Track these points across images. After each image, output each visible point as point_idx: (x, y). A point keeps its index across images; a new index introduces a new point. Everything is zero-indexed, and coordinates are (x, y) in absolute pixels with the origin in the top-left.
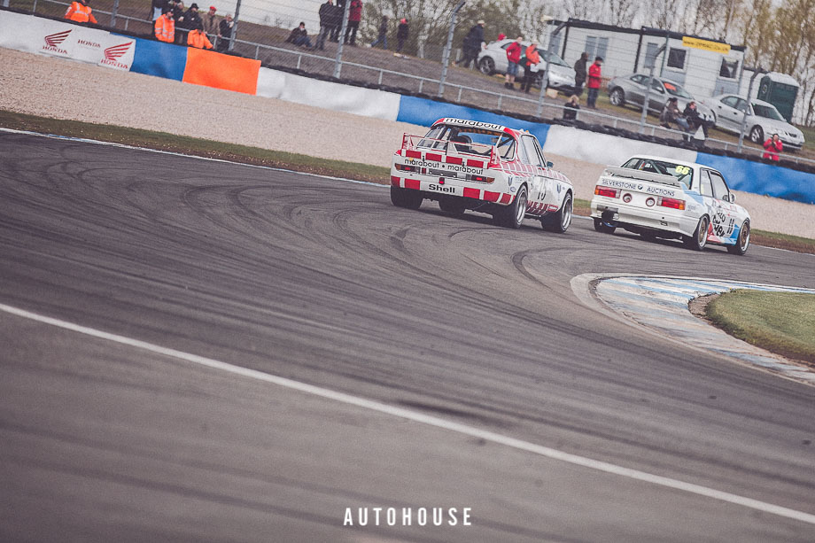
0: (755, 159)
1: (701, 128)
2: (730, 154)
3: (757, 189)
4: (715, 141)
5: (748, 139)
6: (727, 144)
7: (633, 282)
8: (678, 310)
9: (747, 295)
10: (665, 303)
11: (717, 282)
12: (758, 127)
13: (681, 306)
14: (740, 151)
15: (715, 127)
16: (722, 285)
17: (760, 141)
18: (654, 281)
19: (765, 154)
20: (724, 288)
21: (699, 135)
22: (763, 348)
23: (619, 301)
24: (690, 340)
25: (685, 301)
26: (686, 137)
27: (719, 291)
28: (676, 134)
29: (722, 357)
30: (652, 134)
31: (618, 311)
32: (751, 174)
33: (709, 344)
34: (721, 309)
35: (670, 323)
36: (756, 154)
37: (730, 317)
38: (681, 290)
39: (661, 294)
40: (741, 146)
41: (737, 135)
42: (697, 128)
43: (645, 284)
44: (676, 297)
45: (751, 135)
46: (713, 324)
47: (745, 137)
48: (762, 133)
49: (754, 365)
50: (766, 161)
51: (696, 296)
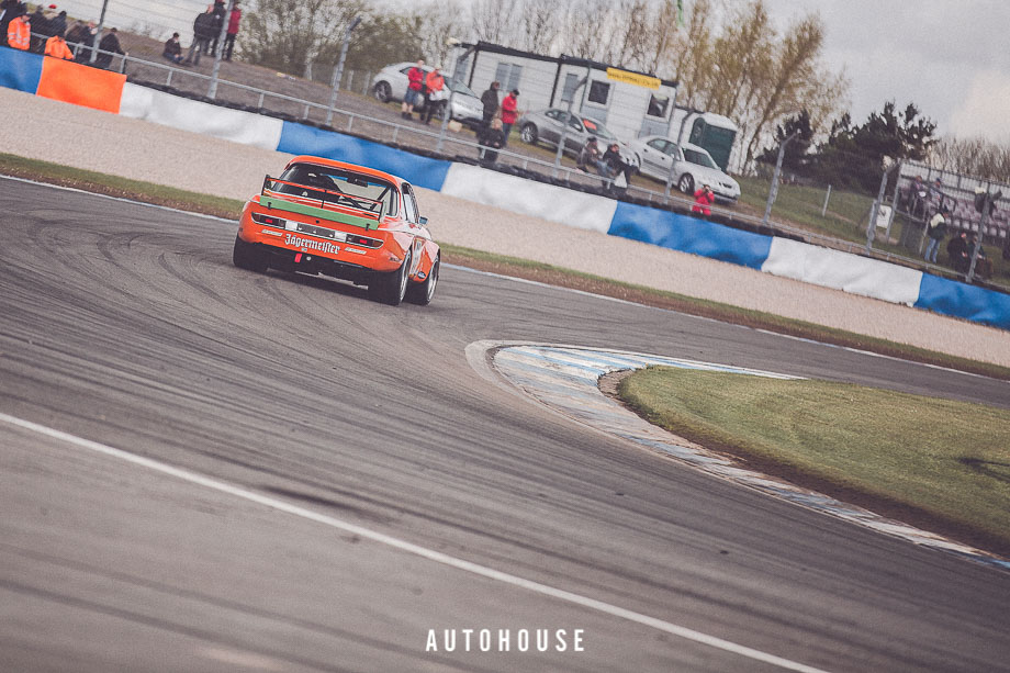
0: (682, 211)
1: (622, 174)
2: (655, 205)
3: (685, 246)
4: (638, 189)
5: (676, 188)
6: (652, 193)
7: (536, 352)
8: (586, 388)
9: (665, 372)
10: (572, 379)
11: (631, 355)
12: (688, 175)
13: (590, 382)
14: (666, 202)
15: (639, 173)
16: (638, 359)
17: (690, 191)
18: (561, 352)
19: (695, 207)
20: (640, 362)
21: (621, 181)
22: (680, 436)
23: (520, 373)
24: (597, 423)
25: (595, 377)
26: (605, 183)
27: (634, 366)
28: (595, 180)
29: (633, 445)
30: (567, 178)
31: (518, 386)
32: (677, 229)
33: (620, 429)
34: (637, 390)
35: (576, 403)
36: (685, 206)
37: (644, 398)
38: (590, 364)
39: (569, 368)
40: (667, 197)
41: (664, 183)
42: (618, 173)
43: (549, 355)
44: (585, 371)
45: (679, 184)
46: (625, 406)
47: (673, 185)
48: (692, 183)
49: (669, 456)
50: (696, 214)
51: (607, 371)
